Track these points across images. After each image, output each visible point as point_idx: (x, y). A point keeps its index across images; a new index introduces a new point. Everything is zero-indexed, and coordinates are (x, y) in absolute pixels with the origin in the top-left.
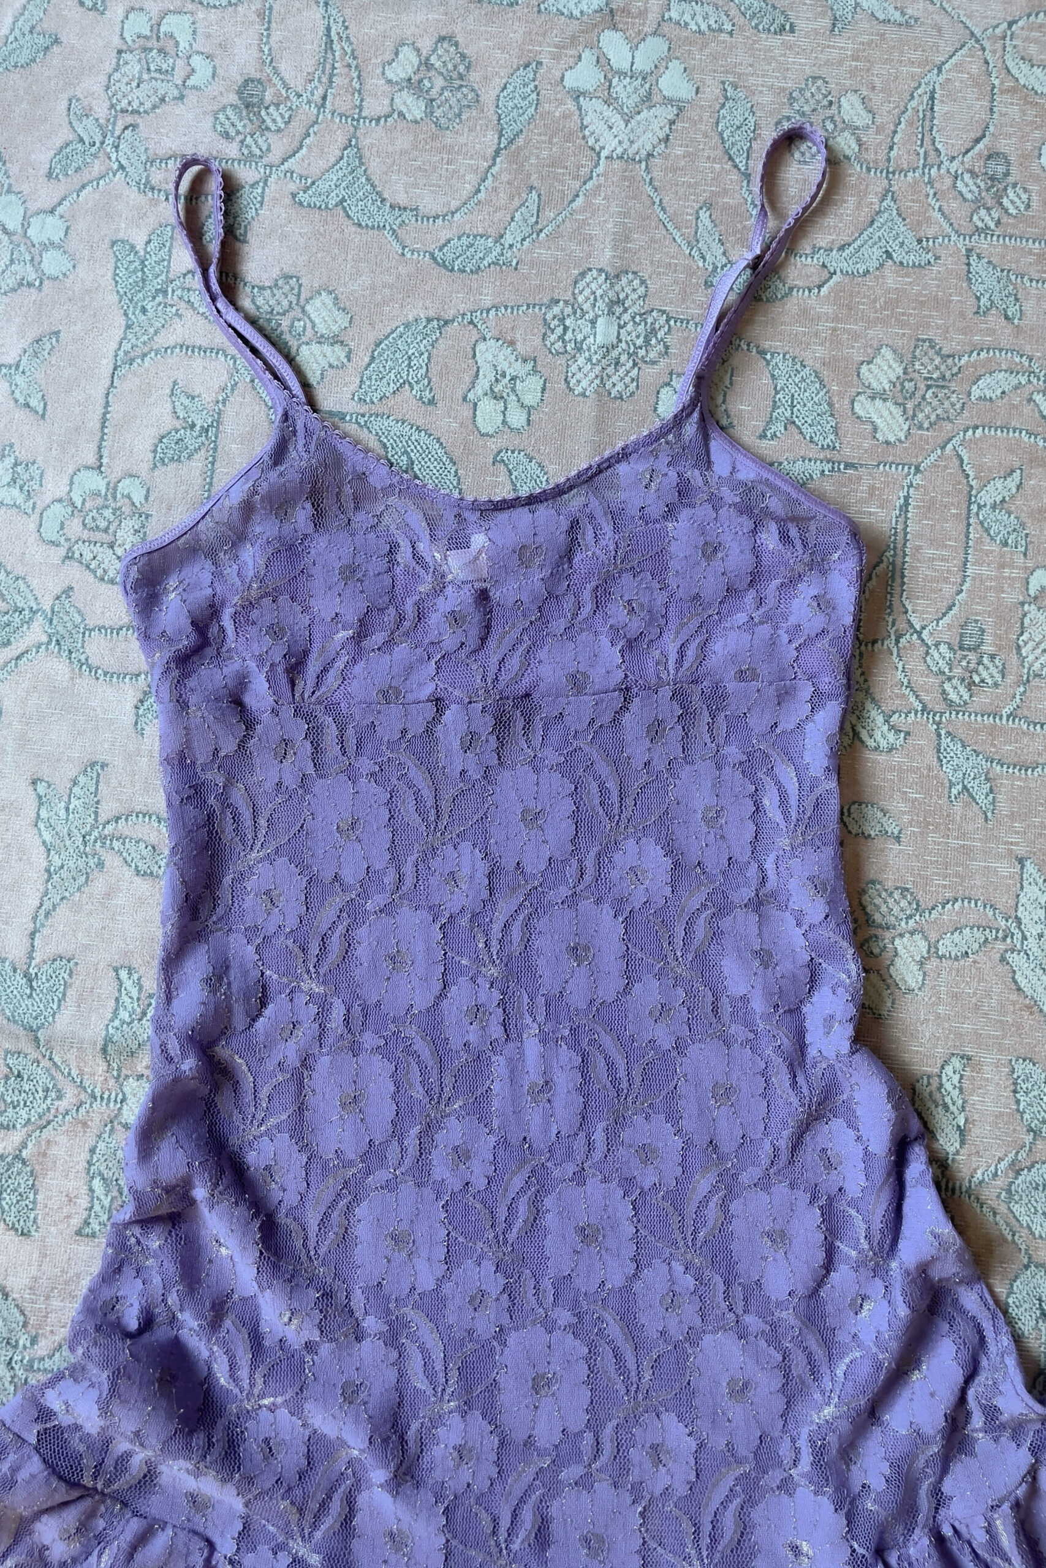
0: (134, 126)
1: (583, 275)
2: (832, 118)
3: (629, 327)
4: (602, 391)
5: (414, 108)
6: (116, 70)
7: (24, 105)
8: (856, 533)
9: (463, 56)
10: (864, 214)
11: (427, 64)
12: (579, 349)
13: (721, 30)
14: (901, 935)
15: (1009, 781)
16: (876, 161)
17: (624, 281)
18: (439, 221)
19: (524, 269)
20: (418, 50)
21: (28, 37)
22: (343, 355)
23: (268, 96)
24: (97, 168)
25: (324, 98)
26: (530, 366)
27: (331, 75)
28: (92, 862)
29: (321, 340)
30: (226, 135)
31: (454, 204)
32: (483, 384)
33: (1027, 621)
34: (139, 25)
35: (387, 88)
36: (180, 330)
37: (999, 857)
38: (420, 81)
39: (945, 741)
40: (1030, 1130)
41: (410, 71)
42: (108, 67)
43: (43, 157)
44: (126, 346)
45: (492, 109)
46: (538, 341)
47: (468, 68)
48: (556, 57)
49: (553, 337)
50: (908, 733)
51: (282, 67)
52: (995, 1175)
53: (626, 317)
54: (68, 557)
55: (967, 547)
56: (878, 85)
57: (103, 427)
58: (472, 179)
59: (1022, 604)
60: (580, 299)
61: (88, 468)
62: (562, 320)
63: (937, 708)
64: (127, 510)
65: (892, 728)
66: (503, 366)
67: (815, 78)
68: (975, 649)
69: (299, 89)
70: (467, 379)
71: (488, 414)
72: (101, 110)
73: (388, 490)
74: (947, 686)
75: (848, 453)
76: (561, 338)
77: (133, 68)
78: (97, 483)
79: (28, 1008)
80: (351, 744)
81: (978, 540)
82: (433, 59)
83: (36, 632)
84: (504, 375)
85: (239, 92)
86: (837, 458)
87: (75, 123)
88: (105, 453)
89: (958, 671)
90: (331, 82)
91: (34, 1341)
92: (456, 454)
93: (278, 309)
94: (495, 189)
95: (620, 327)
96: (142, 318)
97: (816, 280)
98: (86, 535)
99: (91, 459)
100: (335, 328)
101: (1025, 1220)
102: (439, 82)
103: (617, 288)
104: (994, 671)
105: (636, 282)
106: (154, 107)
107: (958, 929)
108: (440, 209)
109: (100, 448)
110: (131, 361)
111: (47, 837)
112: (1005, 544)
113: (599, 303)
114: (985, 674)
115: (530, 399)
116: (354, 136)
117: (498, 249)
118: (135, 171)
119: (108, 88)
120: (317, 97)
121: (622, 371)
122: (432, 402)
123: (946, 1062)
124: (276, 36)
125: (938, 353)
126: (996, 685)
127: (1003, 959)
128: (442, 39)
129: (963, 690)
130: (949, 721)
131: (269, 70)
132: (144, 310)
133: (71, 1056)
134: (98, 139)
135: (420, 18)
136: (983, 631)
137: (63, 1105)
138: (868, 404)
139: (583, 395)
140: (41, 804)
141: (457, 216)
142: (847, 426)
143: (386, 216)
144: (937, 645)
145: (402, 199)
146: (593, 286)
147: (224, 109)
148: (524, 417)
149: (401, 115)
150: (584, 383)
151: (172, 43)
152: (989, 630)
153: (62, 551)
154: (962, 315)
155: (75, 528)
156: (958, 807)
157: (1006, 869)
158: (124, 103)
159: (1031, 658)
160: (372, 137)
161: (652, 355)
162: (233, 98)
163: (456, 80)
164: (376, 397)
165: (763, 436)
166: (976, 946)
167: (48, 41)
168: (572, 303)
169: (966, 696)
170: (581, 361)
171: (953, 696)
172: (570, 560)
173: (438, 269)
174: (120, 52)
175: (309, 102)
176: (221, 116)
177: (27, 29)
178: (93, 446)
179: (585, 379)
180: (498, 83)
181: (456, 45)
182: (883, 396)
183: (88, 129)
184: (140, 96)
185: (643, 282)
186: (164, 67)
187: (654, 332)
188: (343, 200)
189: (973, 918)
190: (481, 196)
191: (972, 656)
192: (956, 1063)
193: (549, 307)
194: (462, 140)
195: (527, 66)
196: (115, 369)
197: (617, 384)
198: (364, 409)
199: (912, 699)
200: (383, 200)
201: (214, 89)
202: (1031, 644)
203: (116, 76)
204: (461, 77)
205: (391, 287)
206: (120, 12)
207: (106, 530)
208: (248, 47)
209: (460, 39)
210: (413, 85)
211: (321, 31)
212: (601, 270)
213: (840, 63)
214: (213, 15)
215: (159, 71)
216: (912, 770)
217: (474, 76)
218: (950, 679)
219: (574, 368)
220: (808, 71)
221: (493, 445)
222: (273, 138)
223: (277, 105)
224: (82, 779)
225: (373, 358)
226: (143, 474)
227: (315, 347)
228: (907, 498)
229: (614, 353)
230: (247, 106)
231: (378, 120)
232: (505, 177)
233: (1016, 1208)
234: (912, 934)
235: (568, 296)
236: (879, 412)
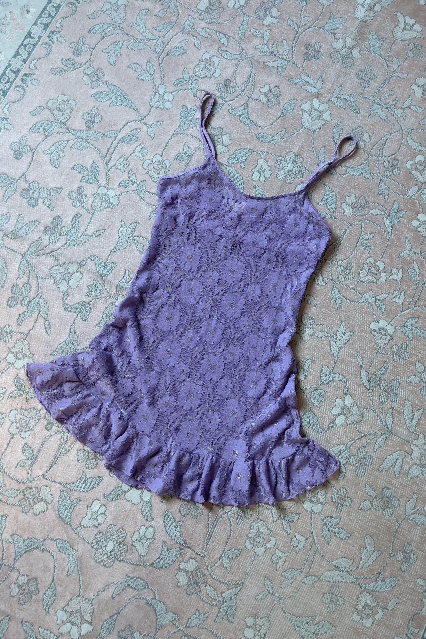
0: (197, 80)
1: (289, 152)
2: (360, 138)
3: (296, 168)
4: (284, 181)
5: (264, 100)
6: (198, 65)
7: (173, 65)
8: (330, 232)
9: (280, 92)
10: (360, 162)
11: (271, 91)
12: (282, 169)
13: (342, 107)
14: (308, 328)
15: (346, 303)
16: (367, 151)
17: (299, 157)
18: (260, 128)
19: (276, 146)
20: (270, 87)
21: (179, 49)
22: (227, 150)
23: (231, 85)
24: (185, 87)
25: (244, 90)
26: (270, 168)
27: (247, 85)
28: (128, 244)
29: (223, 145)
30: (218, 90)
31: (265, 125)
32: (257, 169)
33: (363, 268)
34: (207, 56)
35: (259, 93)
36: (191, 130)
37: (337, 319)
38: (268, 94)
39: (334, 288)
40: (321, 381)
41: (266, 91)
42: (196, 63)
43: (173, 79)
44: (178, 130)
45: (282, 107)
46: (273, 163)
47: (280, 95)
48: (301, 100)
49: (277, 164)
50: (326, 283)
51: (237, 79)
52: (310, 388)
53: (296, 165)
54: (147, 173)
55: (356, 246)
56: (375, 134)
57: (166, 146)
58: (272, 121)
59: (364, 264)
60: (287, 157)
61: (159, 154)
62: (281, 161)
63: (335, 280)
64: (164, 167)
65: (323, 281)
66: (263, 166)
67: (360, 127)
68: (349, 270)
69: (239, 86)
70: (254, 166)
71: (256, 176)
72: (191, 73)
73: (226, 185)
74: (340, 276)
75: (336, 215)
76: (279, 165)
77: (202, 65)
78: (160, 159)
79: (102, 271)
80: (198, 239)
81: (359, 246)
82: (272, 90)
83: (134, 187)
84: (263, 168)
85: (225, 81)
86: (333, 215)
87: (184, 74)
88: (164, 152)
89: (343, 274)
90: (247, 87)
91: (78, 345)
92: (245, 183)
93: (216, 134)
94: (276, 125)
95: (294, 167)
96: (183, 125)
97: (343, 173)
98: (153, 169)
99: (160, 153)
100: (227, 143)
101: (313, 401)
102: (272, 96)
103: (296, 158)
104: (352, 277)
105: (301, 158)
106: (204, 77)
107: (322, 331)
108: (261, 125)
109: (163, 151)
110: (178, 134)
111: (120, 234)
112: (365, 249)
113: (291, 160)
114: (349, 277)
115: (267, 176)
116: (248, 101)
117: (272, 139)
118: (194, 90)
119: (194, 68)
120: (242, 89)
121: (290, 177)
122: (244, 168)
123: (308, 360)
124: (238, 71)
125: (366, 200)
126: (351, 280)
127: (329, 342)
128: (276, 86)
129: (343, 278)
130: (337, 284)
131: (233, 79)
132: (185, 123)
133: (109, 285)
134: (188, 80)
135: (273, 79)
136: (352, 267)
137: (103, 295)
138: (345, 206)
139: (280, 179)
140: (121, 226)
141: (265, 128)
142: (338, 209)
143: (248, 122)
144: (341, 266)
145: (254, 120)
146: (291, 156)
147: (220, 84)
148: (264, 180)
149: (260, 100)
150: (281, 177)
151: (213, 63)
152: (354, 267)
153: (146, 171)
154: (374, 193)
155: (151, 167)
156: (332, 304)
157: (338, 322)
158: (197, 74)
159: (361, 277)
160: (252, 103)
161: (299, 176)
162: (223, 82)
163: (276, 97)
164: (231, 162)
165: (318, 204)
166: (324, 337)
167: (184, 52)
168: (285, 158)
169: (343, 280)
170: (282, 171)
171: (340, 279)
172: (263, 216)
173: (256, 139)
174: (200, 61)
175: (240, 90)
176: (218, 85)
177: (180, 47)
178: (162, 150)
179: (281, 176)
180: (286, 101)
181: (279, 89)
182: (349, 205)
183: (186, 77)
184: (202, 74)
185: (303, 159)
186: (209, 69)
187: (301, 171)
188: (240, 115)
189: (326, 330)
190: (272, 126)
191: (348, 272)
192: (310, 360)
193: (279, 157)
194: (273, 111)
195: (294, 100)
196: (173, 134)
197: (288, 180)
198: (228, 164)
199: (330, 276)
200: (249, 118)
201: (220, 78)
202: (362, 274)
203: (197, 66)
204: (278, 97)
205: (244, 139)
206: (204, 51)
207: (158, 170)
208: (231, 71)
209: (281, 88)
210: (266, 95)
211: (249, 74)
212: (294, 153)
213: (368, 125)
214: (225, 60)
215: (208, 69)
216: (324, 292)
217: (281, 98)
218: (341, 275)
219: (280, 173)
220: (359, 124)
221: (255, 183)
222: (229, 95)
223: (232, 88)
224: (132, 224)
225: (234, 153)
226: (171, 161)
227: (221, 146)
228: (346, 230)
229: (290, 173)
230: (225, 85)
231: (255, 100)
232: (279, 123)
233: (312, 397)
234: (310, 328)
235: (284, 156)
236: (346, 208)
